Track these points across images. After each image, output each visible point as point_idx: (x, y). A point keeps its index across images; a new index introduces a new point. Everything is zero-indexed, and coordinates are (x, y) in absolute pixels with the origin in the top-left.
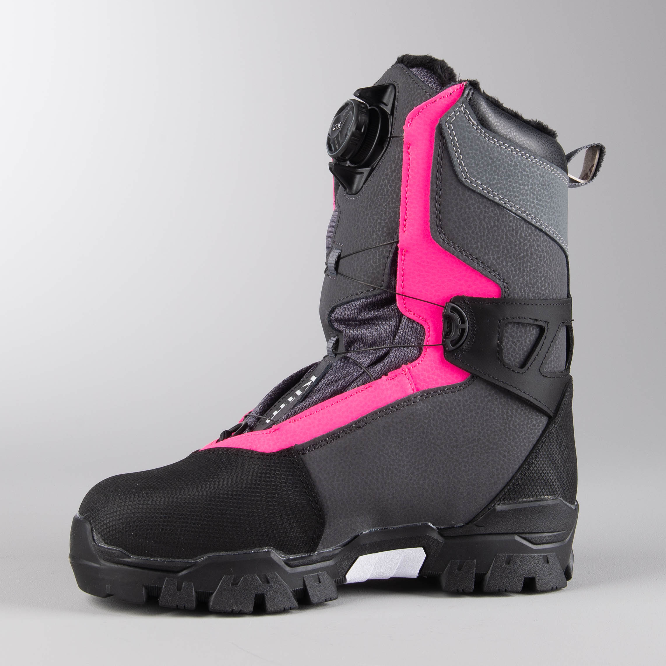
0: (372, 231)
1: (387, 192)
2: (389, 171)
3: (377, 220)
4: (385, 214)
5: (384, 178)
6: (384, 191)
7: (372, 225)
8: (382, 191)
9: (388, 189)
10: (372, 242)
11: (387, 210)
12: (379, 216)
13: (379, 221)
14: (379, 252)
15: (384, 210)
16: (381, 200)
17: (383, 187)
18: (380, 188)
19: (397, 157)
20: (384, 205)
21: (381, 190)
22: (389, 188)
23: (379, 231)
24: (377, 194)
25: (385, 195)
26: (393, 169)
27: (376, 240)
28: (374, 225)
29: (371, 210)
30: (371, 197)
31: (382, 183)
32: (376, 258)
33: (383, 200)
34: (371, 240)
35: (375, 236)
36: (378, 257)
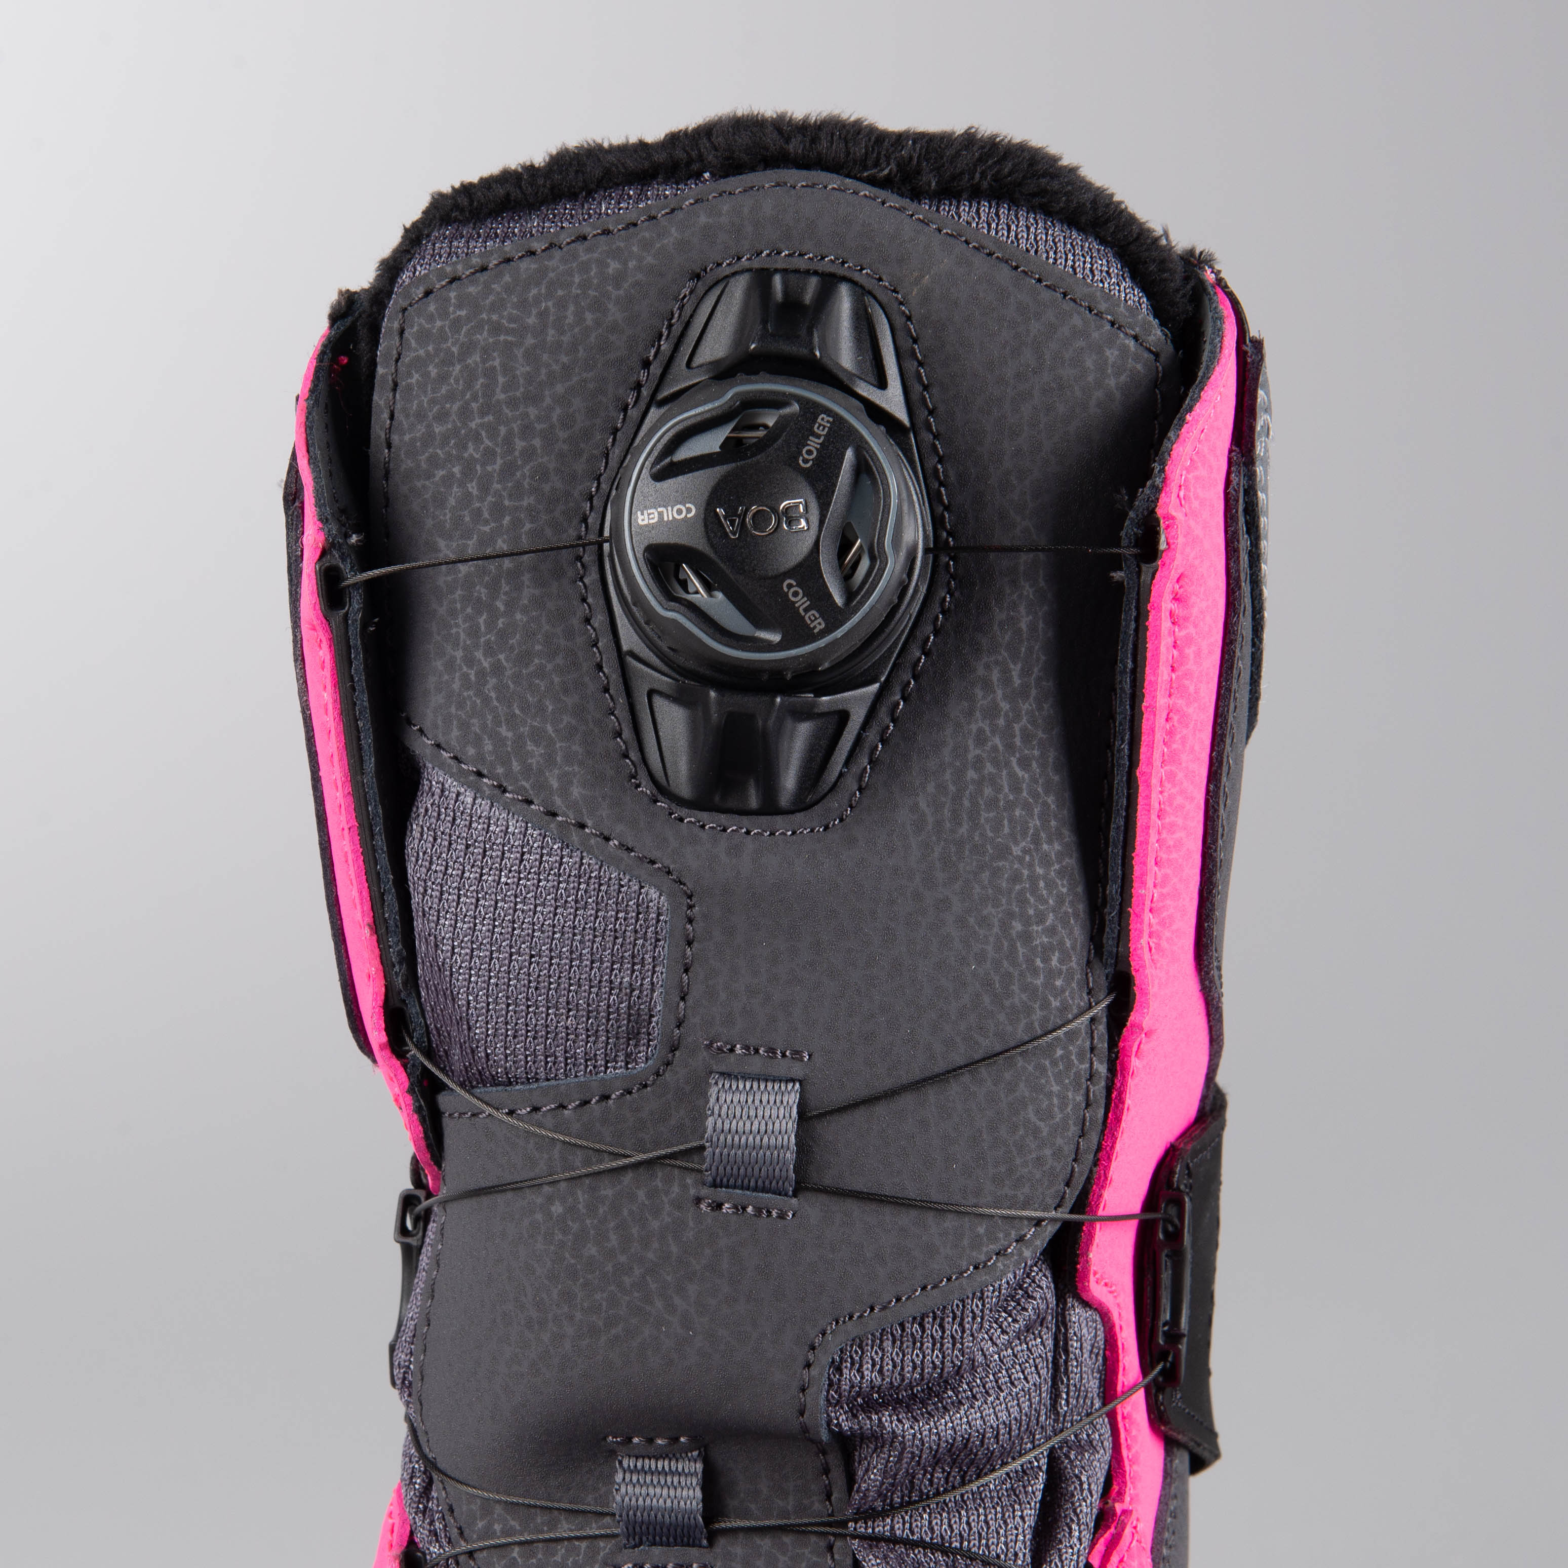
0: (997, 978)
1: (1016, 788)
2: (999, 693)
3: (1005, 926)
4: (1034, 889)
5: (981, 731)
6: (998, 789)
7: (990, 948)
8: (988, 791)
9: (1012, 775)
10: (1009, 1028)
11: (1040, 871)
12: (1009, 903)
13: (1017, 926)
14: (1054, 1063)
15: (1026, 872)
16: (997, 827)
17: (989, 768)
18: (971, 774)
19: (1023, 626)
20: (1016, 851)
21: (979, 783)
22: (1020, 773)
23: (1035, 972)
24: (966, 803)
25: (1010, 806)
26: (1017, 682)
27: (1029, 1011)
28: (998, 948)
29: (960, 883)
30: (939, 823)
31: (973, 752)
32: (1050, 1094)
33: (1006, 830)
34: (1002, 1017)
35: (1019, 997)
36: (1056, 1088)
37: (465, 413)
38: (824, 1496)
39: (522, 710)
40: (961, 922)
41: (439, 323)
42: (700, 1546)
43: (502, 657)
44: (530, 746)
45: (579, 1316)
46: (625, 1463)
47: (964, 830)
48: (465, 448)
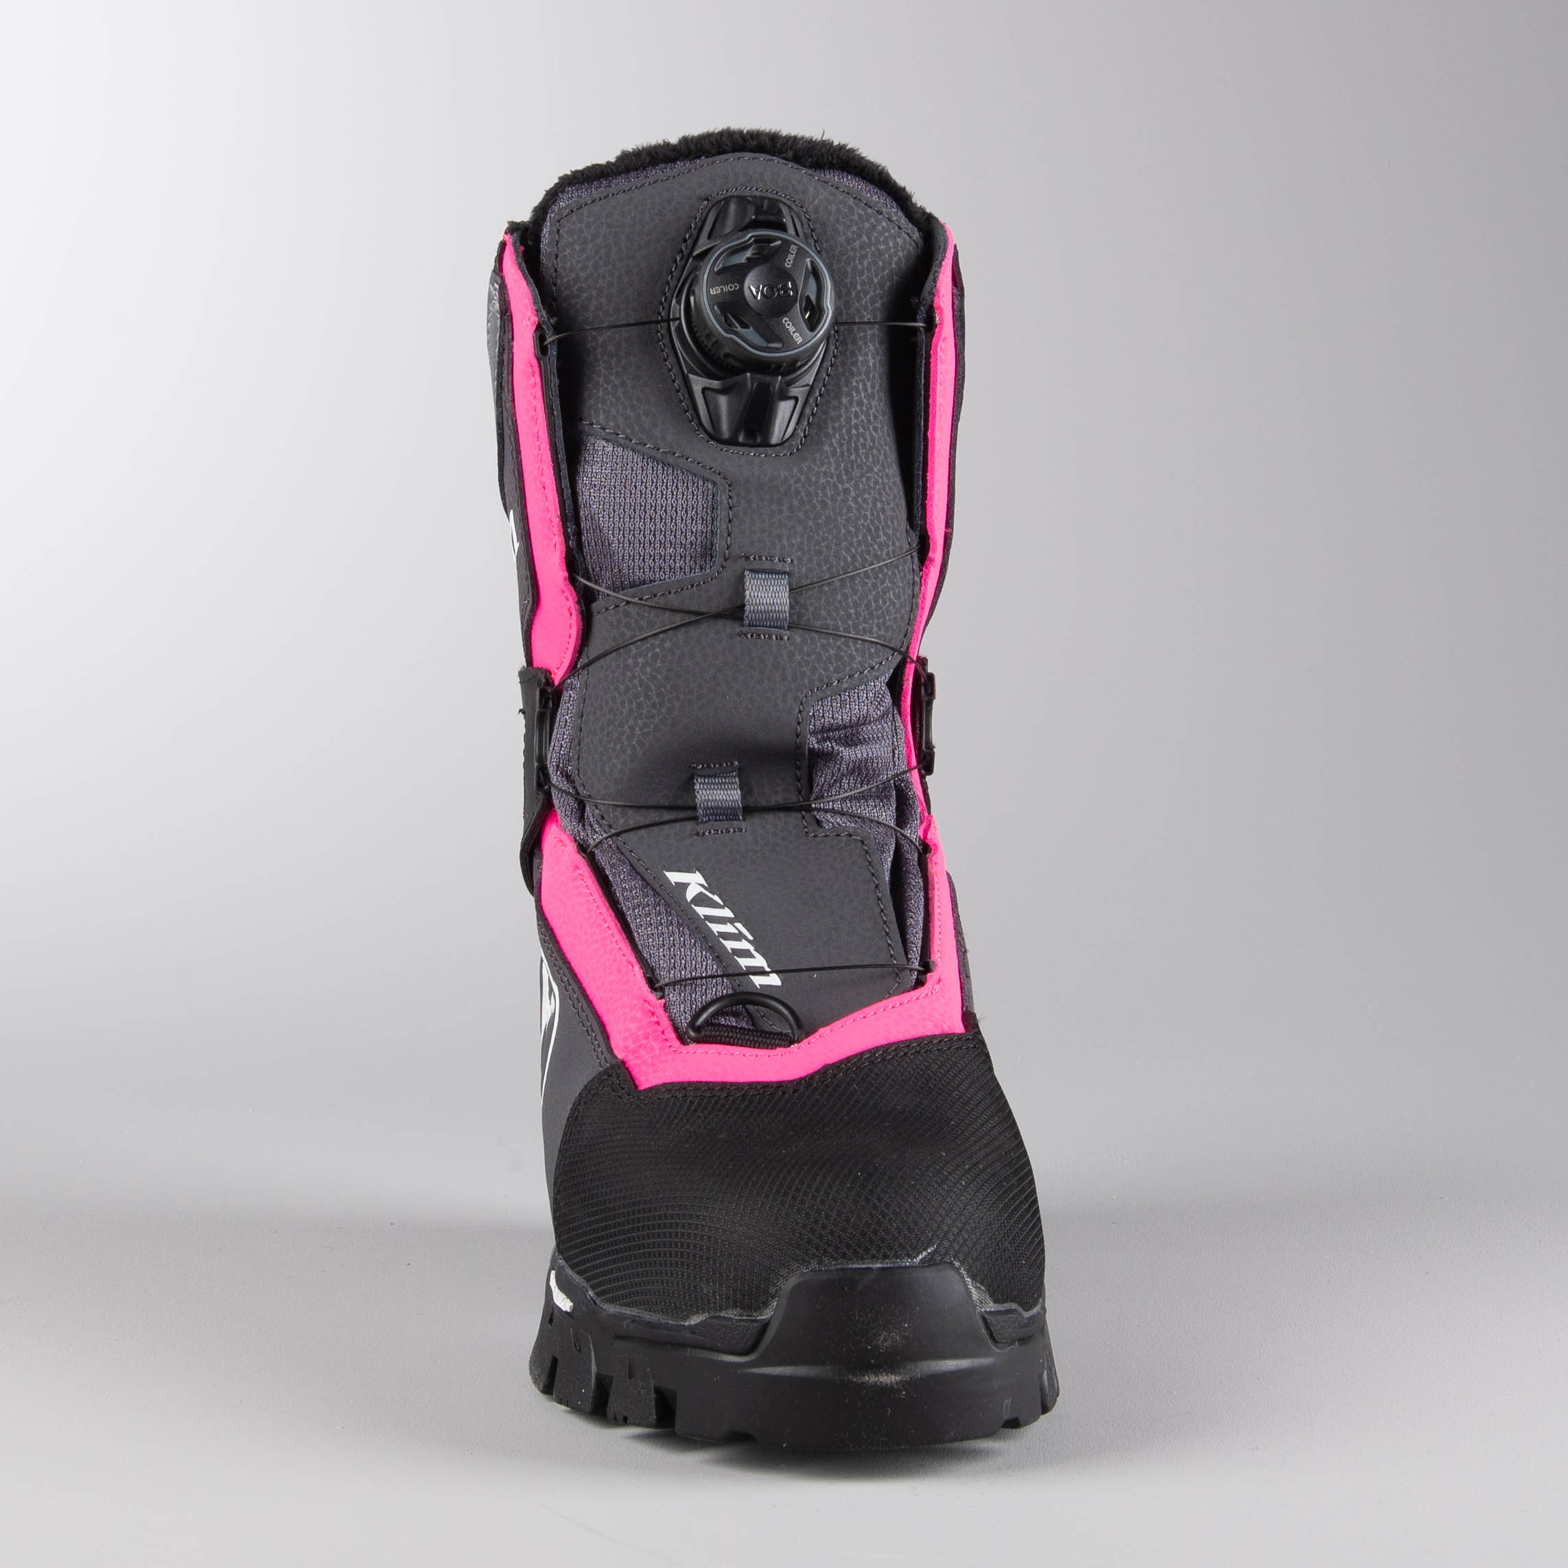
0: (873, 528)
1: (873, 441)
2: (863, 395)
3: (874, 505)
4: (884, 489)
5: (856, 411)
6: (866, 440)
7: (868, 514)
8: (861, 440)
9: (870, 434)
10: (879, 553)
11: (886, 481)
12: (875, 494)
13: (879, 505)
15: (880, 481)
16: (867, 458)
17: (861, 430)
18: (854, 432)
19: (871, 364)
20: (876, 470)
21: (858, 436)
22: (874, 434)
23: (888, 527)
24: (853, 445)
25: (871, 448)
26: (870, 391)
27: (887, 546)
28: (872, 514)
29: (853, 482)
30: (842, 453)
31: (854, 422)
32: (898, 587)
33: (871, 459)
34: (876, 547)
35: (883, 539)
36: (901, 585)
37: (596, 266)
38: (797, 793)
39: (638, 401)
40: (855, 500)
41: (579, 225)
42: (739, 820)
43: (625, 378)
44: (643, 418)
45: (682, 697)
46: (699, 780)
47: (853, 457)
48: (598, 282)
